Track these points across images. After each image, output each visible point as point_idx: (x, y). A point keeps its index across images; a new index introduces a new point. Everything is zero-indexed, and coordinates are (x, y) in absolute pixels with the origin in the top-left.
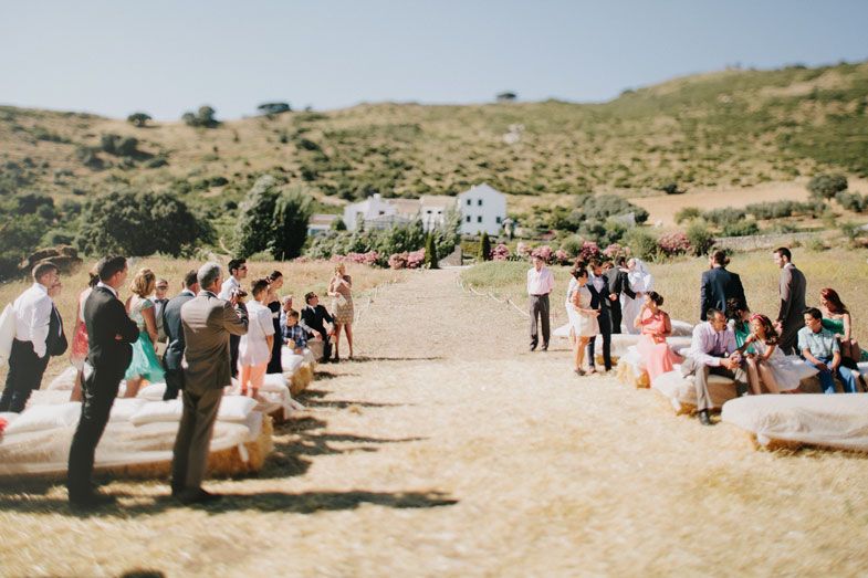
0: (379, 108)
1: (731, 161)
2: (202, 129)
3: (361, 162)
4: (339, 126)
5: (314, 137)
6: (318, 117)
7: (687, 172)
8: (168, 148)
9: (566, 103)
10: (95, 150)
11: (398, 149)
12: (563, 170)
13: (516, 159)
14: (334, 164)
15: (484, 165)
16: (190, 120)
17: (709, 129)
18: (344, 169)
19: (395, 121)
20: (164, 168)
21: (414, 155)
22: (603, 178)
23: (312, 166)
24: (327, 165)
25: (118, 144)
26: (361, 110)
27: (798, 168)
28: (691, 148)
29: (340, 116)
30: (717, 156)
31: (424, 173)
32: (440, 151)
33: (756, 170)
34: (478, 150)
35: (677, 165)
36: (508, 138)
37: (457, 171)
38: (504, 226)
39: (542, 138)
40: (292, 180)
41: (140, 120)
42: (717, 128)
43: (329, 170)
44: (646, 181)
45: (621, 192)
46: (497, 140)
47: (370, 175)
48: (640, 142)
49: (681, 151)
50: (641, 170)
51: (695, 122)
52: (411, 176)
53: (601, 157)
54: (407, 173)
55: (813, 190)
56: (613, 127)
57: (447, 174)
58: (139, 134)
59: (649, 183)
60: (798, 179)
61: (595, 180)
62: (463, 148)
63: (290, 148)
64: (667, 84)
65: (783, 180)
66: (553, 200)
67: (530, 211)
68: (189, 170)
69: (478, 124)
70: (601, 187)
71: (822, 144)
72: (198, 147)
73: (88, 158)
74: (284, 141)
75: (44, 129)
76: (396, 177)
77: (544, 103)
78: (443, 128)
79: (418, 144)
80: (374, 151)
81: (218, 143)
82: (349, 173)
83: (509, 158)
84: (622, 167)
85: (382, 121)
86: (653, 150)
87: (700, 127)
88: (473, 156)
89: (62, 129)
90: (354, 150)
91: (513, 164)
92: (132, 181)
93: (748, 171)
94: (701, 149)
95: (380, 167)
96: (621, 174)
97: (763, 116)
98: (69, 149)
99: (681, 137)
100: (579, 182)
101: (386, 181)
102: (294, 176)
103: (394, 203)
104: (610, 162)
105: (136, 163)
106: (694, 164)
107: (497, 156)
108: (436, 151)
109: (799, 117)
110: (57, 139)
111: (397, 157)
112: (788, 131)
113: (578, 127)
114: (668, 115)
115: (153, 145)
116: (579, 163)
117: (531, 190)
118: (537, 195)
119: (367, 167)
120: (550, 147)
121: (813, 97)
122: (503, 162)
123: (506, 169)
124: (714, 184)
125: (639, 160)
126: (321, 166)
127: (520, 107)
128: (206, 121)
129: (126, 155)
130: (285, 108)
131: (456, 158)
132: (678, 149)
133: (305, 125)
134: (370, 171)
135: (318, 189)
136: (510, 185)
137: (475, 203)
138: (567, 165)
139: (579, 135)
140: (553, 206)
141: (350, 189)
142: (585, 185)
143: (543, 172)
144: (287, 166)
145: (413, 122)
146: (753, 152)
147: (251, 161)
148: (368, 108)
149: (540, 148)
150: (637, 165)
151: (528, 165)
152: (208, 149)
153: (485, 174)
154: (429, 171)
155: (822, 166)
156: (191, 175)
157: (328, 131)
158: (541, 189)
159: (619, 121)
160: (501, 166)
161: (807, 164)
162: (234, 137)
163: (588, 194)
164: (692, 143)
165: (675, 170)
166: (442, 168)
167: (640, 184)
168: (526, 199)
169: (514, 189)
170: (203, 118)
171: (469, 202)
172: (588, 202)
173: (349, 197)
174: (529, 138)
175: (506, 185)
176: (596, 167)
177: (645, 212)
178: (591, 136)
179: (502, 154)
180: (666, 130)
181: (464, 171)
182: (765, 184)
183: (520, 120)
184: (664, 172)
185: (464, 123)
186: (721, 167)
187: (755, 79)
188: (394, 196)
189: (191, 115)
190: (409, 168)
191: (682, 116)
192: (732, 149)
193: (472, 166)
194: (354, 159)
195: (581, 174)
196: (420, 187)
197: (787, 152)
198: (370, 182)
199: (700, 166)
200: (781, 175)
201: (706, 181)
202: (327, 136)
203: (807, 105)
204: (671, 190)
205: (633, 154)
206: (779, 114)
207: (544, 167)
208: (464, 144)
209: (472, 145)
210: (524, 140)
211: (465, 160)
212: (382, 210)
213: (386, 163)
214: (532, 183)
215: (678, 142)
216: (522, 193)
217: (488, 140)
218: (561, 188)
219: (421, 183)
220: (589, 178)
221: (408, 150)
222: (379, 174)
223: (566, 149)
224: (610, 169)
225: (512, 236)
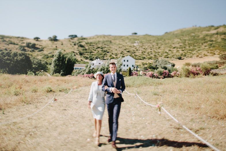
0: (101, 36)
1: (196, 51)
2: (53, 41)
3: (95, 50)
4: (89, 41)
5: (83, 44)
6: (84, 39)
7: (184, 54)
8: (44, 46)
9: (150, 35)
10: (24, 47)
11: (105, 47)
12: (150, 53)
13: (137, 50)
14: (88, 51)
15: (128, 52)
16: (50, 39)
17: (189, 42)
18: (91, 52)
19: (105, 40)
20: (42, 51)
21: (110, 49)
22: (161, 55)
23: (82, 51)
24: (86, 51)
25: (30, 45)
26: (96, 37)
27: (215, 52)
28: (185, 47)
29: (90, 38)
30: (192, 49)
31: (112, 54)
32: (117, 48)
33: (203, 53)
34: (127, 48)
35: (181, 52)
36: (135, 45)
37: (121, 53)
38: (134, 68)
39: (144, 45)
40: (76, 55)
41: (37, 39)
42: (191, 42)
43: (87, 52)
44: (173, 56)
45: (166, 59)
46: (132, 45)
47: (98, 54)
48: (171, 46)
49: (182, 48)
50: (171, 53)
51: (185, 40)
52: (109, 54)
53: (160, 50)
54: (107, 54)
55: (221, 58)
56: (163, 42)
57: (119, 54)
58: (36, 43)
59: (173, 57)
60: (215, 56)
61: (159, 56)
62: (123, 47)
63: (76, 47)
64: (177, 31)
65: (211, 56)
66: (148, 61)
67: (141, 64)
68: (49, 52)
69: (127, 41)
70: (161, 57)
71: (221, 46)
72: (52, 46)
73: (22, 49)
74: (75, 45)
75: (11, 41)
76: (105, 55)
77: (144, 35)
78: (117, 42)
79: (111, 46)
80: (99, 48)
81: (57, 45)
83: (135, 50)
84: (166, 52)
85: (101, 40)
86: (174, 48)
87: (187, 42)
88: (126, 49)
89: (16, 41)
90: (93, 47)
91: (136, 51)
92: (33, 55)
93: (201, 53)
94: (187, 47)
95: (100, 52)
96: (166, 54)
97: (204, 39)
98: (17, 46)
99: (182, 44)
100: (154, 56)
101: (102, 56)
102: (77, 54)
103: (104, 61)
104: (163, 51)
105: (35, 50)
106: (186, 51)
107: (132, 49)
108: (116, 48)
109: (214, 39)
110: (14, 44)
111: (105, 49)
112: (211, 43)
113: (154, 42)
114: (178, 38)
115: (40, 46)
116: (154, 51)
117: (141, 58)
118: (143, 60)
119: (97, 52)
120: (146, 47)
121: (217, 34)
122: (134, 51)
123: (135, 53)
124: (192, 57)
125: (170, 50)
126: (85, 51)
127: (138, 37)
128: (55, 39)
129: (32, 48)
130: (76, 36)
131: (121, 50)
132: (181, 47)
133: (81, 41)
134: (98, 53)
135: (83, 57)
136: (136, 57)
137: (126, 61)
138: (151, 52)
139: (154, 44)
140: (147, 63)
141: (92, 58)
142: (156, 57)
143: (145, 53)
144: (75, 51)
145: (109, 40)
146: (202, 48)
147: (65, 50)
148: (98, 36)
149: (144, 47)
150: (170, 52)
151: (140, 51)
152: (54, 47)
153: (129, 54)
154: (114, 53)
155: (221, 52)
156: (49, 54)
157: (87, 42)
158: (144, 58)
159: (165, 40)
160: (133, 52)
161: (217, 52)
162: (61, 43)
163: (157, 60)
164: (185, 46)
165: (181, 53)
166: (117, 52)
167: (171, 57)
168: (140, 61)
169: (137, 58)
170: (54, 39)
171: (124, 61)
172: (157, 62)
173: (92, 60)
174: (141, 45)
175: (135, 57)
176: (159, 52)
177: (174, 64)
178: (157, 44)
179: (134, 49)
180: (178, 43)
181: (123, 53)
182: (206, 57)
183: (138, 40)
184: (177, 54)
185: (123, 40)
186: (193, 52)
187: (201, 29)
188: (104, 59)
189: (50, 38)
190: (108, 52)
191: (182, 39)
192: (196, 48)
193: (125, 52)
194: (93, 50)
195: (155, 54)
197: (211, 48)
198: (97, 56)
199: (187, 52)
200: (210, 54)
201: (189, 56)
202: (86, 43)
203: (216, 36)
204: (180, 59)
205: (169, 49)
206: (208, 38)
207: (145, 52)
208: (123, 46)
209: (125, 46)
210: (139, 45)
211: (123, 50)
212: (100, 63)
213: (102, 51)
214: (142, 56)
215: (181, 46)
216: (139, 59)
217: (130, 45)
218: (150, 58)
219: (111, 56)
220: (157, 55)
221: (108, 47)
222: (100, 54)
223: (151, 47)
224: (163, 53)
225: (137, 70)
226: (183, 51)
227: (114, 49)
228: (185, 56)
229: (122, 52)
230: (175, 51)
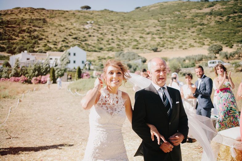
0: (26, 10)
1: (179, 39)
3: (18, 36)
7: (162, 43)
9: (112, 12)
11: (35, 30)
12: (111, 41)
13: (90, 36)
15: (76, 38)
17: (171, 25)
18: (9, 39)
19: (33, 17)
21: (43, 33)
22: (128, 45)
26: (17, 11)
27: (204, 42)
28: (164, 33)
29: (6, 13)
30: (174, 36)
31: (48, 41)
32: (56, 32)
33: (188, 43)
34: (73, 32)
36: (86, 27)
37: (63, 41)
38: (85, 65)
39: (101, 27)
42: (174, 25)
44: (145, 46)
45: (135, 51)
47: (22, 42)
48: (143, 30)
50: (143, 41)
51: (165, 22)
52: (42, 43)
53: (127, 36)
54: (40, 42)
55: (210, 51)
56: (132, 23)
57: (59, 42)
59: (146, 47)
60: (204, 46)
61: (124, 46)
62: (66, 31)
65: (199, 47)
66: (106, 54)
67: (96, 59)
70: (127, 48)
71: (213, 33)
76: (35, 43)
77: (102, 11)
78: (56, 21)
79: (45, 28)
80: (24, 31)
82: (12, 41)
83: (87, 35)
84: (136, 40)
85: (27, 17)
86: (148, 34)
87: (167, 24)
88: (71, 34)
90: (14, 31)
91: (89, 38)
93: (186, 43)
94: (167, 34)
95: (27, 38)
96: (135, 43)
97: (192, 21)
99: (160, 28)
100: (118, 46)
101: (29, 45)
103: (34, 55)
104: (131, 38)
106: (165, 39)
107: (81, 35)
108: (53, 32)
109: (205, 22)
111: (36, 33)
112: (201, 27)
113: (117, 23)
114: (154, 19)
116: (117, 38)
117: (97, 50)
118: (100, 52)
119: (20, 38)
120: (105, 31)
121: (211, 14)
122: (85, 37)
123: (86, 40)
124: (172, 48)
131: (63, 35)
132: (158, 33)
134: (22, 40)
136: (87, 47)
137: (72, 54)
139: (117, 26)
140: (106, 57)
141: (12, 49)
142: (120, 48)
143: (102, 42)
145: (42, 18)
146: (188, 35)
148: (20, 10)
149: (100, 32)
150: (142, 39)
151: (95, 38)
153: (76, 42)
154: (50, 41)
155: (213, 41)
158: (101, 49)
160: (84, 39)
161: (207, 41)
163: (121, 52)
164: (164, 31)
165: (157, 42)
166: (56, 40)
167: (143, 48)
168: (95, 53)
169: (89, 49)
171: (69, 54)
172: (121, 55)
173: (12, 52)
175: (86, 47)
176: (125, 40)
177: (145, 59)
178: (123, 27)
180: (154, 25)
181: (67, 41)
182: (192, 48)
183: (92, 18)
184: (153, 43)
185: (66, 19)
186: (175, 41)
188: (34, 52)
190: (41, 39)
191: (160, 19)
192: (179, 34)
193: (70, 39)
194: (14, 34)
195: (118, 43)
196: (46, 48)
197: (200, 36)
199: (167, 40)
200: (198, 45)
201: (169, 47)
204: (155, 50)
205: (140, 35)
206: (198, 20)
207: (102, 40)
208: (67, 28)
209: (70, 29)
210: (94, 27)
211: (67, 36)
212: (28, 58)
213: (30, 36)
214: (97, 47)
215: (159, 30)
216: (92, 51)
217: (78, 27)
218: (110, 49)
219: (47, 46)
220: (122, 45)
221: (40, 31)
222: (26, 41)
223: (112, 32)
224: (130, 41)
225: (89, 69)
226: (161, 38)
227: (52, 33)
228: (163, 47)
229: (65, 40)
230: (150, 39)
